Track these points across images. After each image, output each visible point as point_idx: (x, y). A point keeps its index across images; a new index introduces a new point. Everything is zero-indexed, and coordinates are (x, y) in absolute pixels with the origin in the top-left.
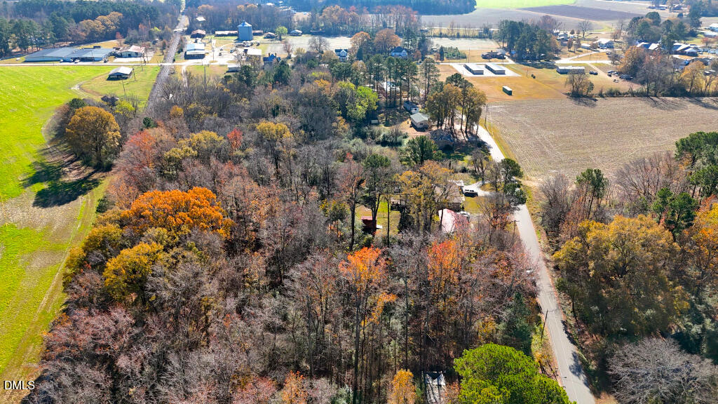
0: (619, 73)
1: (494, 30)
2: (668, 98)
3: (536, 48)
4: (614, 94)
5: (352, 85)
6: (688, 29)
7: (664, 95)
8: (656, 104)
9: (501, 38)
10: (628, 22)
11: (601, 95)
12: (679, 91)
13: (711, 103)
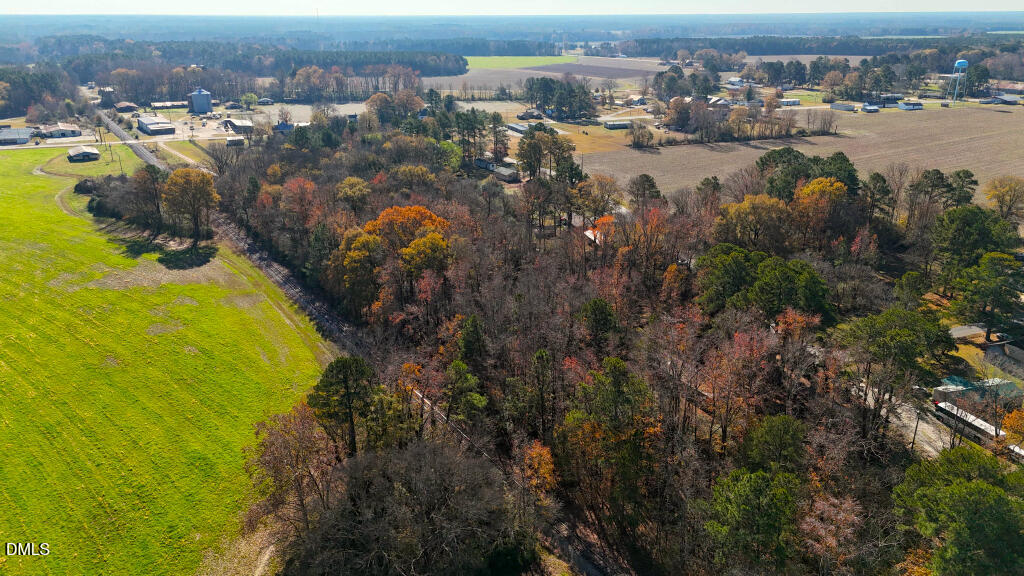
0: (667, 126)
1: (515, 91)
2: (721, 144)
3: (576, 105)
4: (671, 143)
5: (433, 140)
6: (712, 83)
7: (716, 141)
8: (712, 149)
9: (528, 98)
10: (652, 78)
11: (661, 144)
12: (727, 136)
13: (759, 145)
